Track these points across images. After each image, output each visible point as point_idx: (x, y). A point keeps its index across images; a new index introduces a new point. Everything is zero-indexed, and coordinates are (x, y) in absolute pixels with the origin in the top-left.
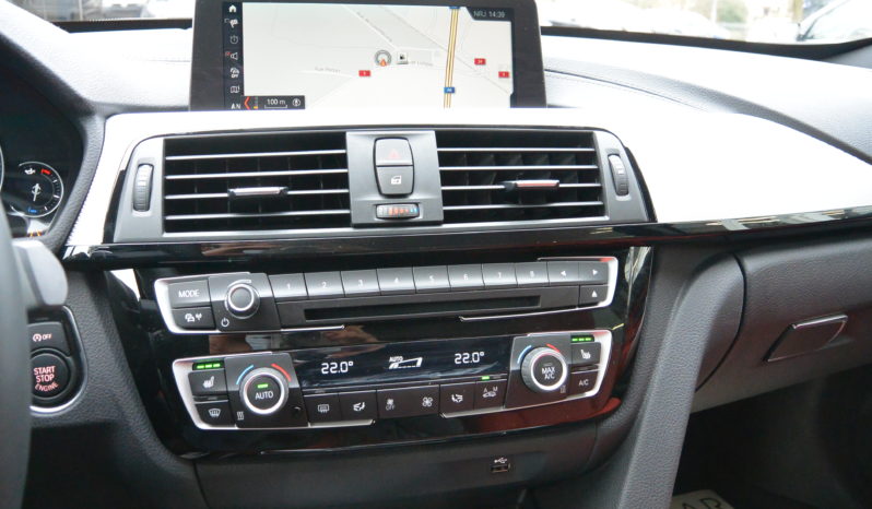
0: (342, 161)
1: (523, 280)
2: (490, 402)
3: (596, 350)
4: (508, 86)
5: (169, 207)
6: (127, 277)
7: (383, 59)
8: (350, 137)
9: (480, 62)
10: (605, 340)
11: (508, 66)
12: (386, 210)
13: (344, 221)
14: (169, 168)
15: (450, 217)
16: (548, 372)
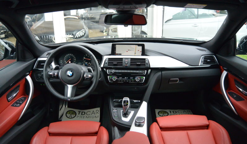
0: (122, 61)
1: (137, 72)
2: (133, 82)
3: (143, 78)
4: (141, 53)
5: (108, 64)
6: (105, 69)
7: (129, 50)
8: (123, 59)
9: (138, 50)
10: (144, 78)
11: (141, 51)
12: (126, 65)
13: (122, 66)
14: (109, 61)
15: (131, 66)
16: (138, 80)
